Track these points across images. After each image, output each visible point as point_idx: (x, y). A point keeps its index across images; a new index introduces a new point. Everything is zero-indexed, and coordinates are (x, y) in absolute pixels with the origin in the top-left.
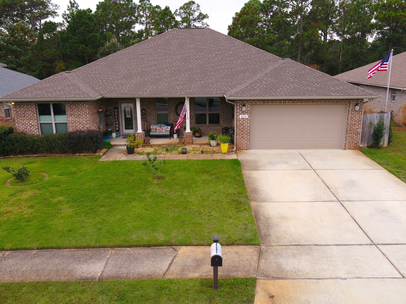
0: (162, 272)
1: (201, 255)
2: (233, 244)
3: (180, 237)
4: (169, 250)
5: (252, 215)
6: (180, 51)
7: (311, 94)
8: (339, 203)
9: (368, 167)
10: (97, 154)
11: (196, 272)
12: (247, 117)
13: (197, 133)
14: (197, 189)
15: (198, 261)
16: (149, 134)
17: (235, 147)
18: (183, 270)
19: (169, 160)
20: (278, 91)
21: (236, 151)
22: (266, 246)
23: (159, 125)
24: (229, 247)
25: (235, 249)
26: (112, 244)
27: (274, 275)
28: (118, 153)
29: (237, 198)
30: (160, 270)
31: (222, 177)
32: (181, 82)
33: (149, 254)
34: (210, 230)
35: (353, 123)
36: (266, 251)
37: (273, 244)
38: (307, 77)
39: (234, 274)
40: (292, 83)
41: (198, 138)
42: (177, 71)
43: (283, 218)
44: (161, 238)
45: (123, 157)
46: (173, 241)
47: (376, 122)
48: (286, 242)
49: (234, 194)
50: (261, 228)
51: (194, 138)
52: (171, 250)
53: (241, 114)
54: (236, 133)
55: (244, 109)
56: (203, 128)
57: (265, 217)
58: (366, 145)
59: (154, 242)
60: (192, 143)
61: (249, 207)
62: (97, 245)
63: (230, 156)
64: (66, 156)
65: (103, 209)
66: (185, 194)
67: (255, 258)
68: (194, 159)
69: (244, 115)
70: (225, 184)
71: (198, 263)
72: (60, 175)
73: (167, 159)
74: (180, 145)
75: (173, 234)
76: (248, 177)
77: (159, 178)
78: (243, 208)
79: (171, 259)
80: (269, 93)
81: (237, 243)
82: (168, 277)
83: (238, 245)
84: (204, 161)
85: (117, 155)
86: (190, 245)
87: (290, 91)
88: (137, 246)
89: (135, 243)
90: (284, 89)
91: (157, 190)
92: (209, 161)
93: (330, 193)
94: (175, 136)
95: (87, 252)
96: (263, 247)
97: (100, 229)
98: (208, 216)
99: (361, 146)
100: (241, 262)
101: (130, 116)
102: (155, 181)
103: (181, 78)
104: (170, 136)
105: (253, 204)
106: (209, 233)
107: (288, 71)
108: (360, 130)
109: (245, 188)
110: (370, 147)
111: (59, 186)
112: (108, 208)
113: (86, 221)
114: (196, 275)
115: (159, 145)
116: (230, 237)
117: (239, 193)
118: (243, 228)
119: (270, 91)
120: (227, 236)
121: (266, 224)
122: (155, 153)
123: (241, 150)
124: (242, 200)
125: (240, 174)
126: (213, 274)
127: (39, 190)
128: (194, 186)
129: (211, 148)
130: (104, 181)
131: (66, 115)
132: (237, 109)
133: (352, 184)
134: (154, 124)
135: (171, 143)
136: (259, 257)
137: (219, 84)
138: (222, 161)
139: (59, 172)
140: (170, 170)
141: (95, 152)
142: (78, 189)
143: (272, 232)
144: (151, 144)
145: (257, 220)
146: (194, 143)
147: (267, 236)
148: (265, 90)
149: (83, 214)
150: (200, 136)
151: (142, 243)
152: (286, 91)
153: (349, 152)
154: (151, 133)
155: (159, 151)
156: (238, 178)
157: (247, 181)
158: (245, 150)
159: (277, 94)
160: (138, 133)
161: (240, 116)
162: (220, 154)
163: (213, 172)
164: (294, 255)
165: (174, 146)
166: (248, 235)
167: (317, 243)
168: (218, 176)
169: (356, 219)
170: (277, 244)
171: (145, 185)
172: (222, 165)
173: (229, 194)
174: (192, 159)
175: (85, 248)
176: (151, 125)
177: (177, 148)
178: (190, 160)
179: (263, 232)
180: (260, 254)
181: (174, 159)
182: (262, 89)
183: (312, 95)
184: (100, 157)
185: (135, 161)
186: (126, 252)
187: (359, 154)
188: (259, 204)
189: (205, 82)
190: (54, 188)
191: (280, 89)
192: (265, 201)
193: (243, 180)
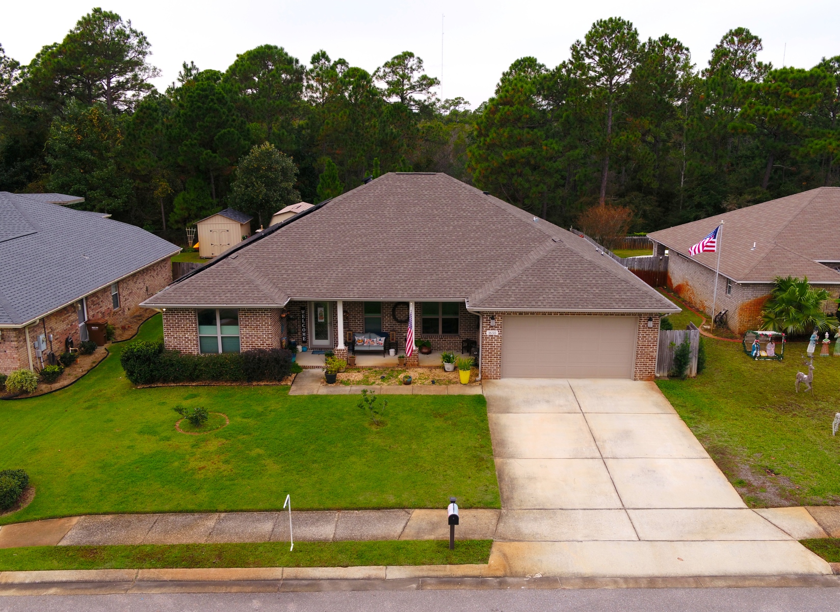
0: (396, 535)
1: (436, 518)
2: (471, 508)
3: (413, 500)
4: (402, 513)
5: (495, 474)
6: (400, 219)
7: (585, 304)
8: (602, 461)
9: (656, 410)
10: (283, 383)
11: (432, 534)
12: (497, 334)
13: (425, 347)
14: (428, 440)
15: (433, 524)
16: (354, 348)
17: (480, 375)
18: (418, 533)
19: (388, 395)
20: (541, 298)
21: (481, 381)
22: (508, 510)
23: (368, 335)
24: (466, 510)
25: (473, 512)
26: (337, 506)
27: (512, 538)
28: (313, 381)
29: (479, 453)
30: (395, 532)
31: (460, 424)
32: (403, 276)
33: (380, 517)
34: (446, 492)
35: (646, 343)
36: (507, 515)
37: (515, 507)
38: (585, 275)
39: (471, 537)
40: (561, 285)
41: (426, 356)
42: (396, 256)
43: (531, 478)
44: (392, 500)
45: (322, 390)
46: (405, 504)
47: (679, 342)
48: (529, 506)
49: (475, 447)
50: (504, 490)
51: (421, 356)
52: (404, 513)
53: (489, 329)
54: (482, 355)
55: (493, 323)
56: (433, 339)
57: (510, 477)
58: (666, 374)
59: (384, 505)
60: (418, 366)
61: (493, 465)
62: (322, 507)
63: (473, 389)
64: (239, 385)
65: (316, 465)
66: (414, 446)
67: (494, 522)
68: (422, 394)
69: (492, 331)
70: (465, 434)
71: (434, 526)
72: (244, 418)
73: (385, 393)
74: (400, 369)
75: (405, 496)
76: (495, 423)
77: (378, 424)
78: (485, 466)
79: (404, 522)
80: (527, 302)
81: (475, 506)
82: (403, 539)
83: (477, 508)
84: (435, 397)
85: (311, 384)
86: (424, 508)
87: (556, 299)
88: (366, 509)
89: (363, 506)
90: (550, 296)
91: (378, 441)
92: (443, 397)
93: (595, 447)
94: (392, 351)
95: (310, 514)
96: (504, 511)
97: (321, 490)
98: (443, 475)
99: (658, 375)
100: (479, 526)
101: (323, 321)
102: (374, 429)
103: (402, 268)
104: (385, 352)
105: (498, 461)
106: (444, 495)
107: (557, 265)
108: (656, 354)
109: (489, 439)
110: (672, 377)
111: (250, 434)
112: (322, 465)
113: (301, 480)
114: (432, 537)
115: (370, 368)
116: (468, 500)
117: (482, 447)
118: (483, 489)
119: (530, 299)
120: (464, 498)
121: (510, 486)
122: (366, 381)
123: (488, 379)
124: (485, 455)
125: (484, 419)
126: (449, 536)
127: (227, 439)
128: (424, 436)
129: (446, 374)
130: (308, 427)
131: (238, 325)
132: (483, 322)
133: (626, 435)
134: (360, 333)
135: (386, 364)
136: (498, 521)
137: (458, 280)
138: (461, 397)
139: (241, 412)
140: (391, 411)
141: (280, 380)
142: (276, 439)
143: (515, 495)
144: (357, 365)
145: (501, 481)
146: (421, 364)
147: (509, 499)
148: (522, 297)
149: (294, 472)
150: (429, 353)
151: (371, 505)
152: (552, 299)
153: (640, 384)
154: (356, 348)
155: (371, 380)
156: (481, 425)
157: (493, 429)
158: (494, 379)
159: (539, 304)
160: (340, 350)
161: (488, 333)
162: (459, 385)
163: (449, 416)
164: (535, 519)
165: (392, 370)
166: (489, 498)
167: (564, 507)
168: (455, 421)
169: (614, 481)
170: (519, 508)
171: (362, 434)
172: (461, 405)
173: (468, 447)
174: (419, 393)
175: (308, 510)
176: (356, 334)
177: (395, 373)
178: (416, 395)
179: (506, 494)
180: (500, 518)
181: (395, 393)
182: (518, 296)
183: (587, 307)
184: (289, 388)
185: (340, 396)
186: (355, 515)
187: (652, 389)
188: (505, 460)
189: (437, 276)
190: (244, 437)
191: (544, 296)
192: (512, 457)
193: (488, 427)
